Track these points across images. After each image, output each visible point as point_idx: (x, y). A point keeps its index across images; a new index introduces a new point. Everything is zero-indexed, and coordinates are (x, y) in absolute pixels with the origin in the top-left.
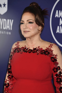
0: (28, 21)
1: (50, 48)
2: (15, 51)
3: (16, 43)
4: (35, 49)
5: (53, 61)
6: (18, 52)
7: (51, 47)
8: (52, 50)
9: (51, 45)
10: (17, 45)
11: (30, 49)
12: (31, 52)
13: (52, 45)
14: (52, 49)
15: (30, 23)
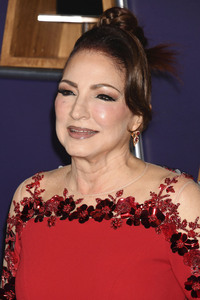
0: (94, 87)
1: (164, 193)
2: (24, 216)
3: (30, 181)
4: (102, 203)
5: (181, 252)
6: (36, 220)
7: (171, 189)
8: (174, 202)
9: (168, 181)
10: (33, 190)
11: (84, 206)
12: (87, 219)
13: (175, 181)
14: (174, 198)
15: (102, 96)
